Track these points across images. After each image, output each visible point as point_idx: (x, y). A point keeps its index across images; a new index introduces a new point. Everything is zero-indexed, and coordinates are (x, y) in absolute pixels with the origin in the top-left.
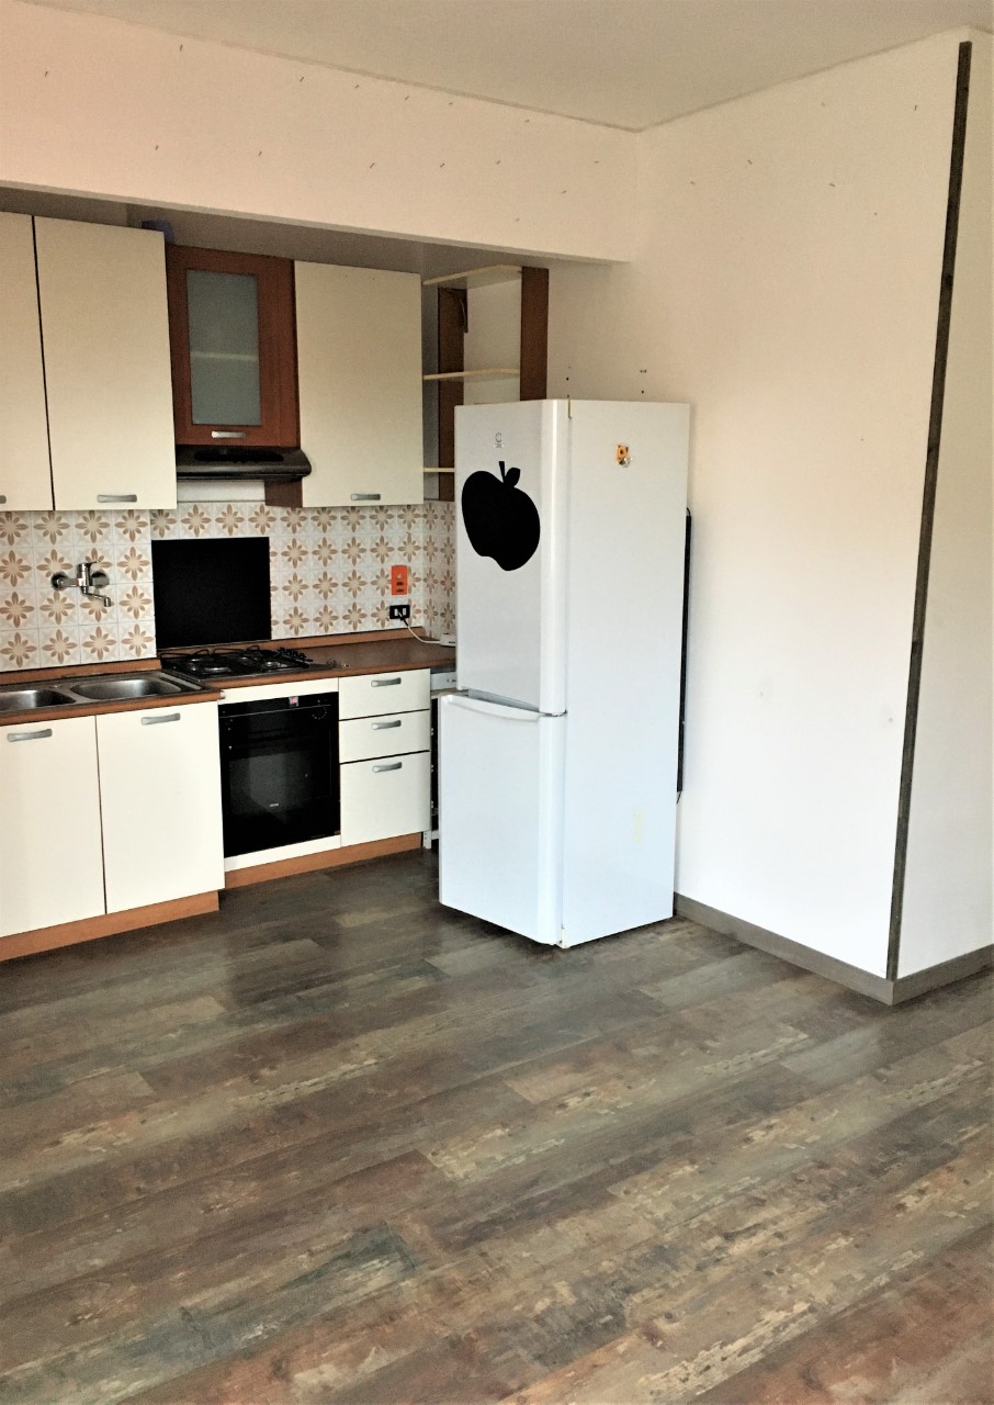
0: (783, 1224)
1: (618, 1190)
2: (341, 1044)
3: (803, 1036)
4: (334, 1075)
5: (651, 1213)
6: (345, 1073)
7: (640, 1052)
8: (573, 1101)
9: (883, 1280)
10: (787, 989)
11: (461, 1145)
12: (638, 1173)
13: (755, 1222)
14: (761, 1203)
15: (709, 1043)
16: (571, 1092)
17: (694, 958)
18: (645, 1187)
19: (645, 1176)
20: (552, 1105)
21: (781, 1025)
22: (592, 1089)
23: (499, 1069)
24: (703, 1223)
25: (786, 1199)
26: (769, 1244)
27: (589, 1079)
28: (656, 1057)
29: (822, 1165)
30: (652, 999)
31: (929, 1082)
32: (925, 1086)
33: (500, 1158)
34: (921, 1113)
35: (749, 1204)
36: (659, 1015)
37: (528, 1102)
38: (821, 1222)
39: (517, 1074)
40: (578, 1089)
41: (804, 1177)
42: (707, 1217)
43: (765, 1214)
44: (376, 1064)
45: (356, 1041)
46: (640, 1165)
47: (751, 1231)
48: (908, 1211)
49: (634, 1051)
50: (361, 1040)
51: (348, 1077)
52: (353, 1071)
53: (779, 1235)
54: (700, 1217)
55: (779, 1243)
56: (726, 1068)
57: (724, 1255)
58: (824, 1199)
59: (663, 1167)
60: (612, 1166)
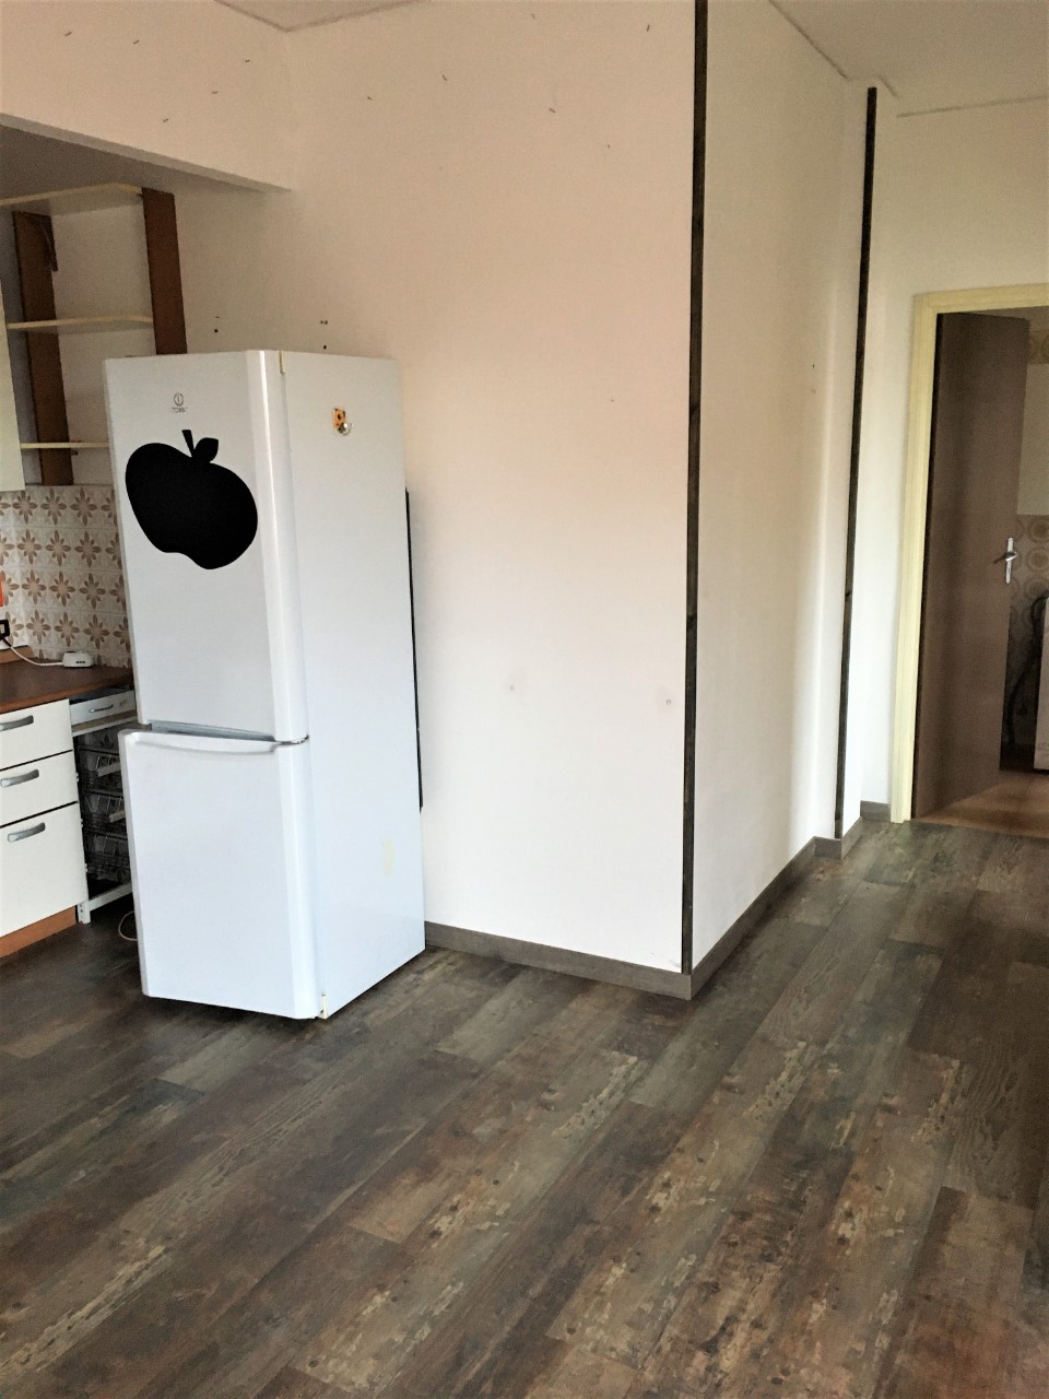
0: (750, 1307)
1: (558, 1330)
2: (103, 1236)
3: (632, 1060)
4: (114, 1287)
5: (612, 1349)
6: (129, 1282)
7: (482, 1131)
8: (443, 1223)
9: (883, 1341)
10: (584, 1008)
11: (342, 1337)
12: (568, 1297)
13: (724, 1316)
14: (714, 1288)
15: (546, 1096)
16: (435, 1211)
17: (473, 994)
18: (587, 1316)
19: (577, 1300)
20: (422, 1237)
21: (604, 1053)
22: (455, 1199)
23: (332, 1208)
24: (675, 1341)
25: (735, 1274)
26: (754, 1340)
27: (446, 1185)
28: (502, 1132)
29: (744, 1216)
30: (455, 1057)
31: (776, 1079)
32: (773, 1085)
33: (399, 1338)
34: (790, 1120)
35: (704, 1295)
36: (475, 1076)
37: (392, 1243)
38: (784, 1289)
39: (358, 1205)
40: (439, 1206)
41: (735, 1238)
42: (672, 1330)
43: (727, 1302)
44: (166, 1251)
45: (123, 1225)
46: (565, 1285)
47: (726, 1331)
48: (852, 1243)
49: (475, 1131)
50: (130, 1220)
51: (137, 1284)
52: (138, 1274)
53: (756, 1325)
54: (666, 1334)
55: (764, 1335)
56: (583, 1123)
57: (719, 1376)
58: (769, 1259)
59: (590, 1280)
60: (534, 1300)
